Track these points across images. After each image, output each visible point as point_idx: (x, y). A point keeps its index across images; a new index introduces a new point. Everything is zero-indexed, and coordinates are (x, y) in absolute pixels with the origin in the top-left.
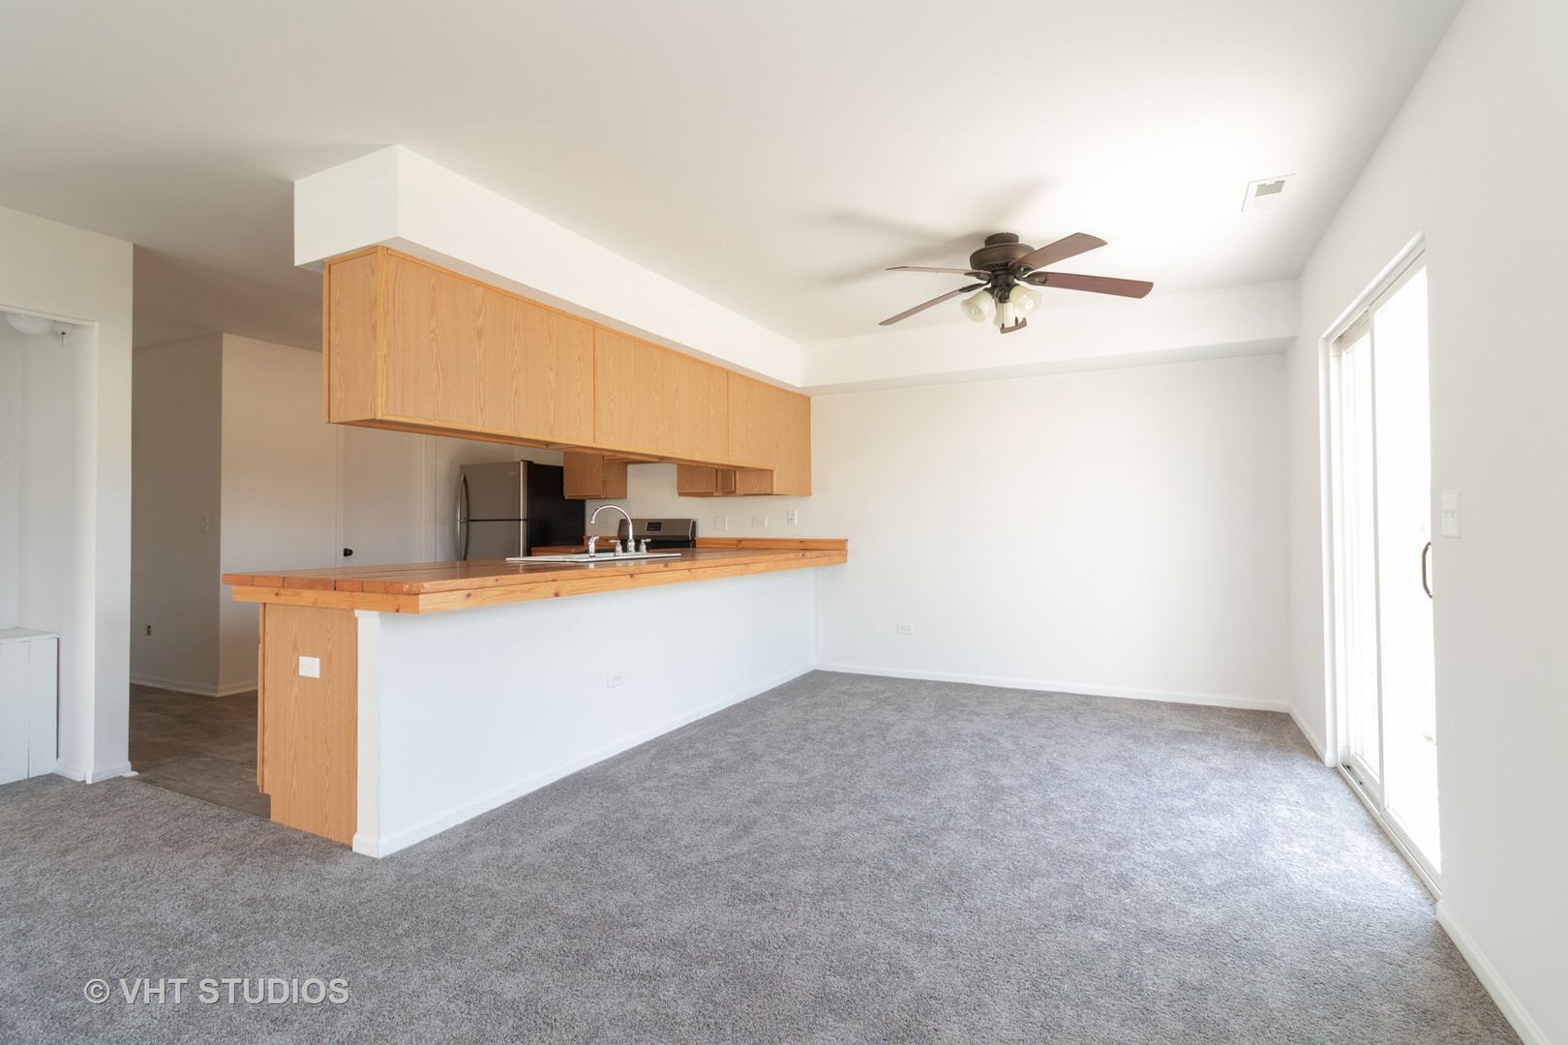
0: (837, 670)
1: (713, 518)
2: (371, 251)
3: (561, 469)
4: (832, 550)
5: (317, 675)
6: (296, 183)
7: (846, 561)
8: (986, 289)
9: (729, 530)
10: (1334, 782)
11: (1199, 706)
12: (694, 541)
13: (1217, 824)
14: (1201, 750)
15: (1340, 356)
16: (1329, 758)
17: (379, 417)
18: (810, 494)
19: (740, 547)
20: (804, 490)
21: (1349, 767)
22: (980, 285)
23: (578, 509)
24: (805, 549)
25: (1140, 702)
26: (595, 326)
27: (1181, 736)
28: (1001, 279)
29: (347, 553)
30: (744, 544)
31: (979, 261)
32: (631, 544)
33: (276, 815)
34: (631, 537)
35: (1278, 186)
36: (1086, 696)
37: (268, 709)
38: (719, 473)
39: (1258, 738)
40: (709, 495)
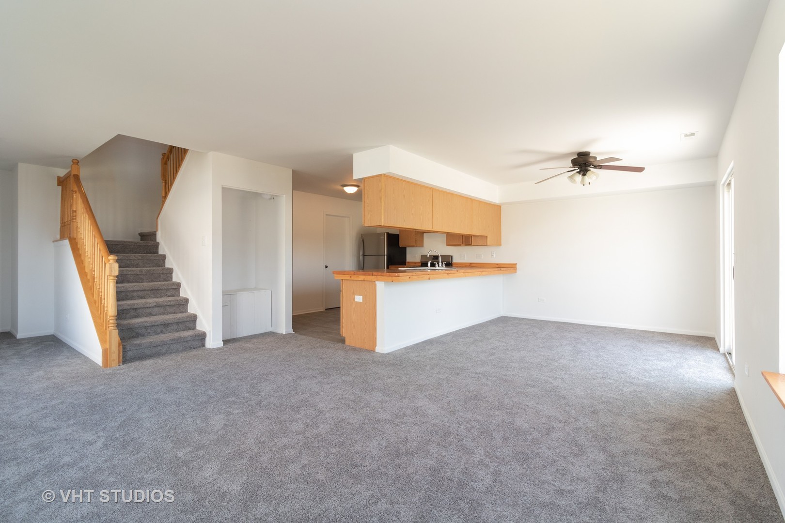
0: (512, 316)
1: (460, 254)
2: (380, 175)
3: (398, 235)
4: (511, 268)
5: (361, 301)
6: (354, 155)
7: (516, 272)
8: (577, 172)
9: (466, 260)
10: (722, 358)
11: (672, 334)
12: (452, 264)
13: (664, 363)
14: (665, 346)
15: (729, 191)
16: (722, 350)
17: (382, 225)
18: (501, 245)
19: (471, 266)
20: (498, 243)
21: (730, 354)
22: (575, 170)
23: (403, 251)
24: (499, 267)
25: (646, 332)
26: (432, 189)
27: (661, 342)
28: (583, 168)
29: (326, 267)
30: (473, 265)
31: (575, 163)
32: (440, 264)
33: (347, 343)
34: (440, 261)
35: (693, 134)
36: (621, 329)
37: (343, 312)
38: (464, 237)
39: (695, 344)
40: (460, 245)
